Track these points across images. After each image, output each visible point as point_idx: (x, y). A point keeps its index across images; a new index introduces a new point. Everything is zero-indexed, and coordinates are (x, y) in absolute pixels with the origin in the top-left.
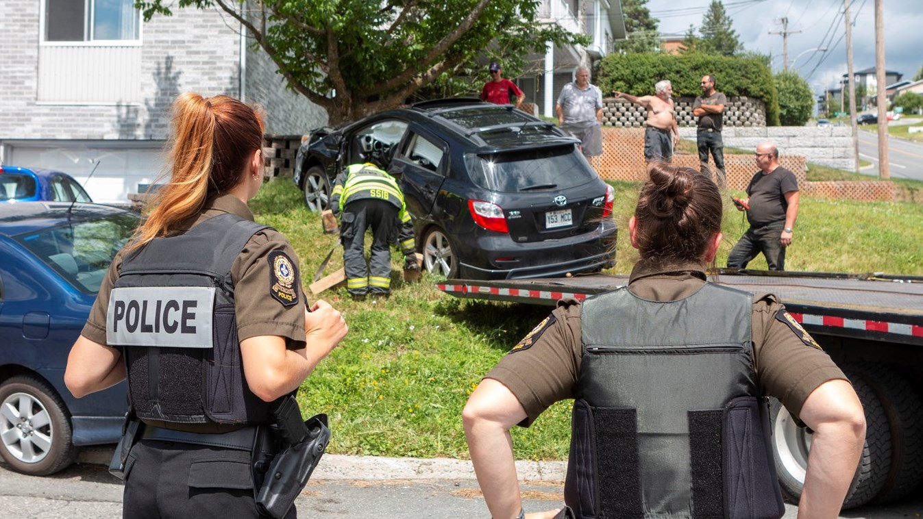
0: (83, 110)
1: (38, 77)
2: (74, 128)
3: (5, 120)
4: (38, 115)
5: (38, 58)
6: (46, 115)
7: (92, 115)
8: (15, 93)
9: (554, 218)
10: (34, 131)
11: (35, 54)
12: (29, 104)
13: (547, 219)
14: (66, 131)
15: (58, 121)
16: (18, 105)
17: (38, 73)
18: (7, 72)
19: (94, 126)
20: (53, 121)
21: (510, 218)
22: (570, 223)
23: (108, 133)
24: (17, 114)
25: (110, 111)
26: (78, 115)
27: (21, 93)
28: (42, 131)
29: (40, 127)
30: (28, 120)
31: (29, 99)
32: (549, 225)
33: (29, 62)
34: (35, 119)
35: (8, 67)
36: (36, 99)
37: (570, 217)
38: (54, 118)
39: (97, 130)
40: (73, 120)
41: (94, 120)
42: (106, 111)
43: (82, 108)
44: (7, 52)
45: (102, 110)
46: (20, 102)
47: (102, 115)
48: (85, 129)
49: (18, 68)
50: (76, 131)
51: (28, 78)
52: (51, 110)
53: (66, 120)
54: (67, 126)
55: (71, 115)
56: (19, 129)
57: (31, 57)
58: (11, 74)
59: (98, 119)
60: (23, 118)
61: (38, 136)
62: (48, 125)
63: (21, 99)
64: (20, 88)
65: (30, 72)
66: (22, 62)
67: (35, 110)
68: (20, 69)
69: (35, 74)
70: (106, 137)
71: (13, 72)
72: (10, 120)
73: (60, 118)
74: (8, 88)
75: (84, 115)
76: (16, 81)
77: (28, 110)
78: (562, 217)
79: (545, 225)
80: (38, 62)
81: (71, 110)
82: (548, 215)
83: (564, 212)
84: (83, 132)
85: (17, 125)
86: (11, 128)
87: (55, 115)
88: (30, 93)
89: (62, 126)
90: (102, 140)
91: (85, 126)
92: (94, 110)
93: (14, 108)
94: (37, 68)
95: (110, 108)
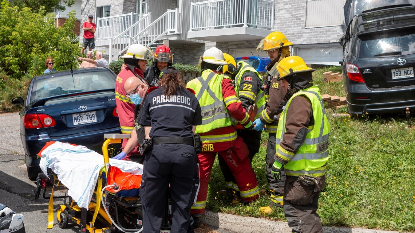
0: (322, 29)
1: (306, 16)
2: (319, 38)
3: (294, 36)
4: (306, 33)
5: (307, 7)
6: (308, 33)
7: (326, 32)
8: (297, 24)
9: (399, 73)
10: (304, 41)
11: (305, 5)
12: (302, 28)
13: (393, 74)
14: (316, 40)
15: (313, 35)
16: (298, 29)
17: (306, 14)
18: (295, 15)
19: (327, 36)
20: (311, 35)
21: (364, 73)
22: (412, 76)
23: (332, 39)
24: (298, 33)
25: (333, 29)
26: (321, 32)
27: (299, 24)
28: (307, 40)
29: (306, 39)
30: (302, 36)
31: (302, 26)
32: (394, 77)
33: (303, 9)
34: (304, 35)
35: (296, 12)
36: (306, 26)
37: (412, 72)
38: (312, 34)
39: (328, 38)
40: (319, 34)
41: (326, 34)
42: (332, 29)
43: (322, 28)
44: (295, 5)
45: (330, 29)
46: (299, 28)
47: (330, 31)
48: (323, 38)
49: (299, 12)
50: (319, 40)
51: (302, 16)
52: (310, 30)
53: (316, 35)
54: (316, 37)
55: (318, 32)
56: (298, 40)
57: (304, 7)
58: (296, 16)
59: (328, 33)
60: (300, 35)
61: (305, 43)
62: (309, 38)
63: (300, 26)
64: (299, 21)
65: (303, 14)
66: (300, 10)
67: (305, 31)
68: (300, 12)
69: (305, 14)
70: (331, 42)
71: (297, 14)
72: (296, 36)
73: (313, 34)
74: (295, 22)
75: (323, 32)
76: (298, 18)
77: (302, 31)
78: (405, 72)
79: (391, 77)
80: (307, 9)
81: (318, 30)
82: (393, 71)
83: (407, 69)
84: (322, 40)
85: (298, 38)
86: (296, 40)
87: (312, 32)
88: (303, 23)
89: (314, 37)
90: (330, 43)
91: (323, 37)
92: (326, 29)
93: (297, 31)
94: (306, 12)
95: (333, 27)
